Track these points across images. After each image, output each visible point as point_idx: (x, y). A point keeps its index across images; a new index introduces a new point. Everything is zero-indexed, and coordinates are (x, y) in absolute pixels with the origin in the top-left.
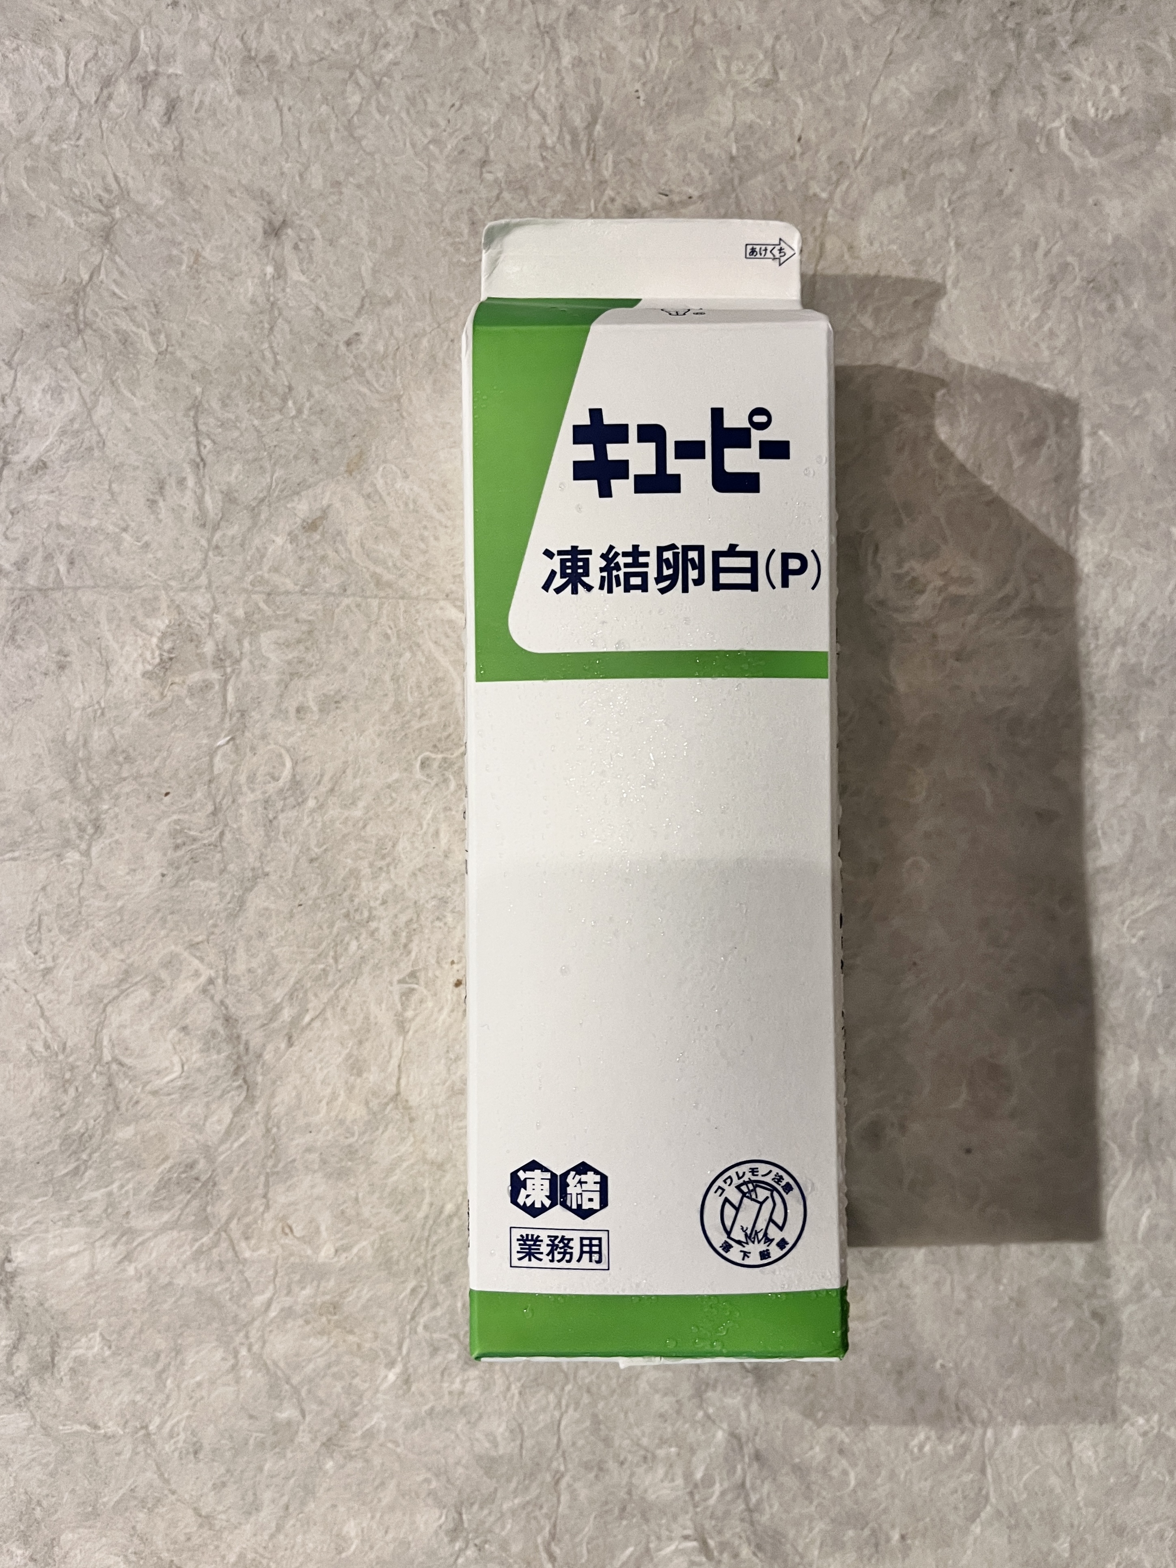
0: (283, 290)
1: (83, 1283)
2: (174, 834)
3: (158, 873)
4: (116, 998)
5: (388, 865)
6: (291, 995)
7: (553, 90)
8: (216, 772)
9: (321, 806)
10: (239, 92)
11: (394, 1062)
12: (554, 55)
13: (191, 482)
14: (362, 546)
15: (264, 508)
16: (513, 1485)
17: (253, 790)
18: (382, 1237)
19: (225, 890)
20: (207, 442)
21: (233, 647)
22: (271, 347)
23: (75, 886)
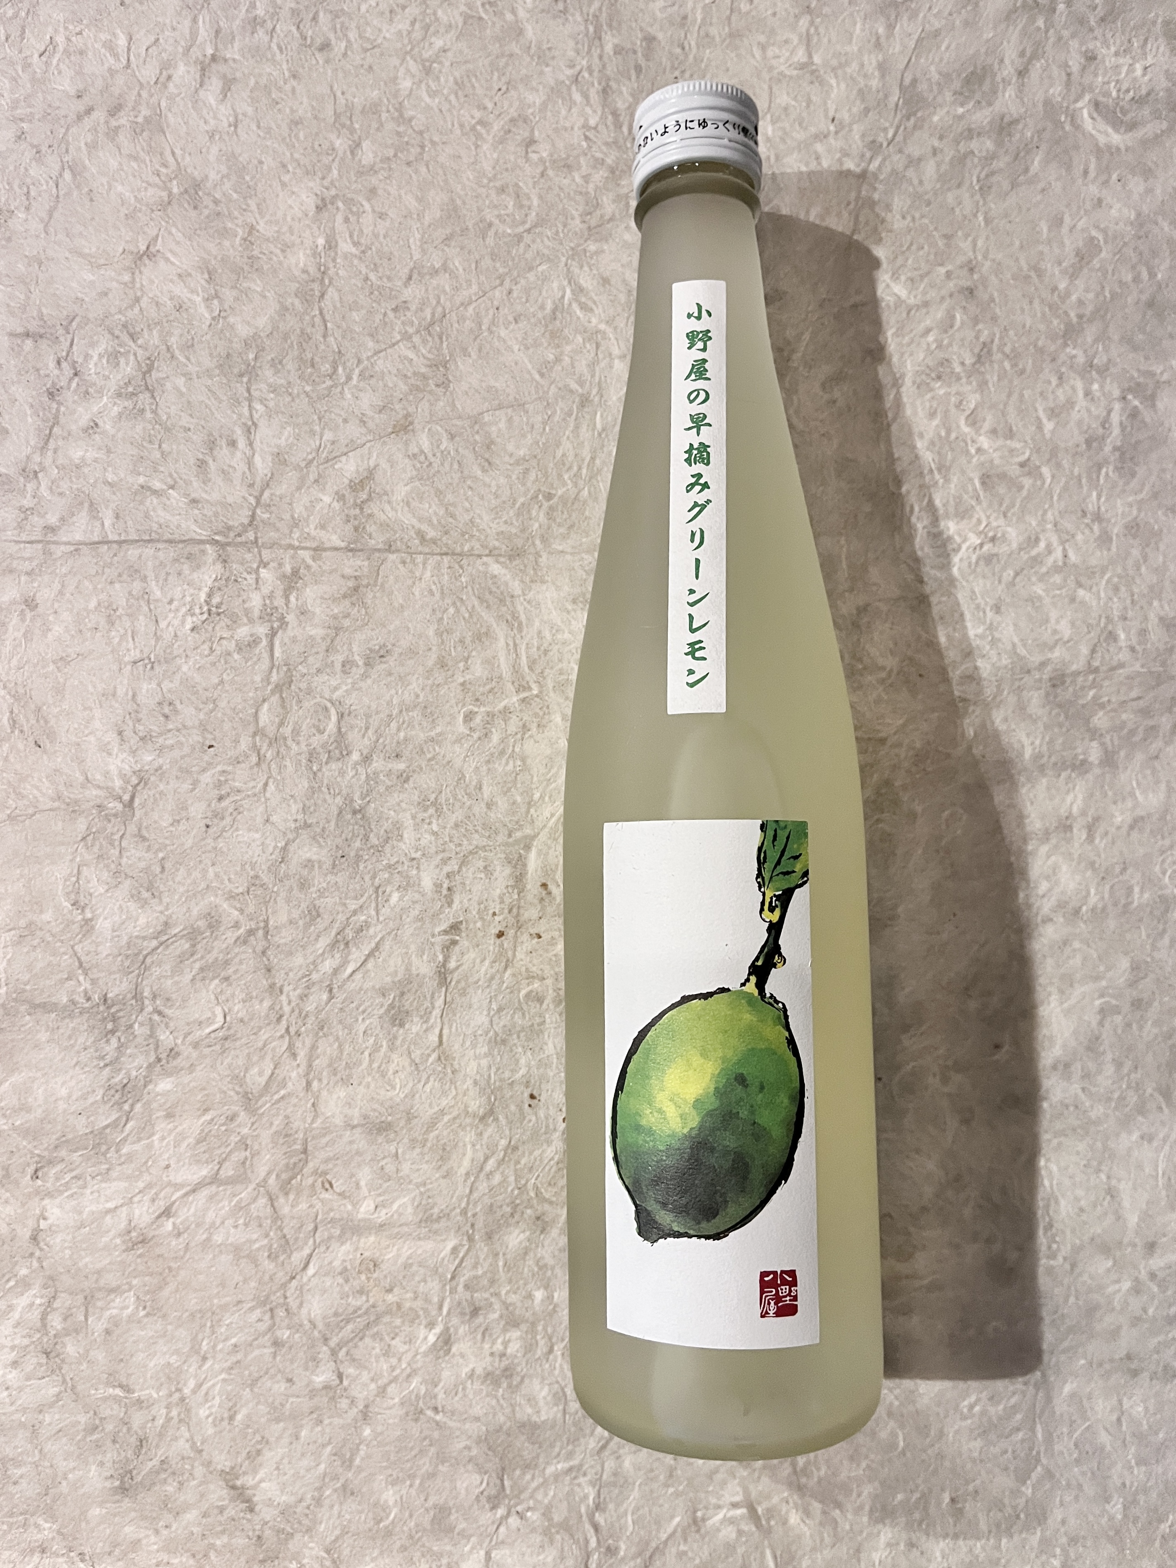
0: (334, 260)
1: (118, 1241)
2: (219, 785)
3: (202, 824)
4: (157, 948)
5: (431, 816)
6: (333, 945)
7: (596, 74)
8: (261, 724)
9: (367, 759)
10: (294, 77)
11: (437, 1012)
12: (597, 42)
13: (242, 443)
14: (408, 504)
15: (313, 468)
16: (557, 1449)
17: (298, 743)
18: (421, 1193)
19: (268, 842)
20: (258, 406)
21: (279, 602)
22: (321, 313)
23: (117, 837)
